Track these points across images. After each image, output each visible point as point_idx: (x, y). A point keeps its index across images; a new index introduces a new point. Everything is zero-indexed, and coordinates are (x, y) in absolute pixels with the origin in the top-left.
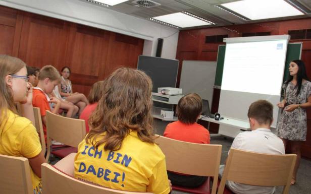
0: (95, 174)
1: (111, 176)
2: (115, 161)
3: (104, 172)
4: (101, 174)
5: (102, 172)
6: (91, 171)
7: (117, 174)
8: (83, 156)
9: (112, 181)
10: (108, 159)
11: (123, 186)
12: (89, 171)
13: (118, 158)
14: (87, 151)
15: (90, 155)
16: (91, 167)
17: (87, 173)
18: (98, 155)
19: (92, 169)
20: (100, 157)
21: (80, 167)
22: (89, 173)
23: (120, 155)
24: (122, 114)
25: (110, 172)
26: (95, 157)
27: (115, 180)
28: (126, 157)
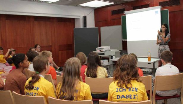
0: (125, 97)
1: (132, 97)
2: (132, 91)
3: (129, 96)
4: (128, 97)
5: (128, 96)
6: (123, 97)
7: (135, 95)
8: (117, 92)
9: (133, 98)
10: (129, 91)
11: (137, 99)
12: (122, 97)
13: (133, 89)
14: (118, 90)
15: (121, 91)
16: (122, 95)
17: (121, 98)
18: (124, 91)
19: (123, 96)
20: (125, 91)
21: (117, 97)
22: (122, 98)
23: (133, 88)
24: (128, 74)
25: (131, 95)
26: (123, 91)
27: (134, 98)
28: (135, 88)
